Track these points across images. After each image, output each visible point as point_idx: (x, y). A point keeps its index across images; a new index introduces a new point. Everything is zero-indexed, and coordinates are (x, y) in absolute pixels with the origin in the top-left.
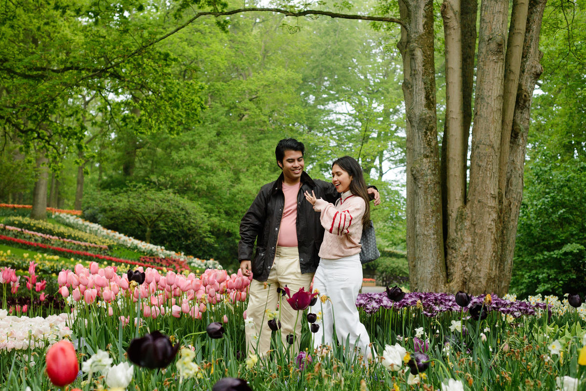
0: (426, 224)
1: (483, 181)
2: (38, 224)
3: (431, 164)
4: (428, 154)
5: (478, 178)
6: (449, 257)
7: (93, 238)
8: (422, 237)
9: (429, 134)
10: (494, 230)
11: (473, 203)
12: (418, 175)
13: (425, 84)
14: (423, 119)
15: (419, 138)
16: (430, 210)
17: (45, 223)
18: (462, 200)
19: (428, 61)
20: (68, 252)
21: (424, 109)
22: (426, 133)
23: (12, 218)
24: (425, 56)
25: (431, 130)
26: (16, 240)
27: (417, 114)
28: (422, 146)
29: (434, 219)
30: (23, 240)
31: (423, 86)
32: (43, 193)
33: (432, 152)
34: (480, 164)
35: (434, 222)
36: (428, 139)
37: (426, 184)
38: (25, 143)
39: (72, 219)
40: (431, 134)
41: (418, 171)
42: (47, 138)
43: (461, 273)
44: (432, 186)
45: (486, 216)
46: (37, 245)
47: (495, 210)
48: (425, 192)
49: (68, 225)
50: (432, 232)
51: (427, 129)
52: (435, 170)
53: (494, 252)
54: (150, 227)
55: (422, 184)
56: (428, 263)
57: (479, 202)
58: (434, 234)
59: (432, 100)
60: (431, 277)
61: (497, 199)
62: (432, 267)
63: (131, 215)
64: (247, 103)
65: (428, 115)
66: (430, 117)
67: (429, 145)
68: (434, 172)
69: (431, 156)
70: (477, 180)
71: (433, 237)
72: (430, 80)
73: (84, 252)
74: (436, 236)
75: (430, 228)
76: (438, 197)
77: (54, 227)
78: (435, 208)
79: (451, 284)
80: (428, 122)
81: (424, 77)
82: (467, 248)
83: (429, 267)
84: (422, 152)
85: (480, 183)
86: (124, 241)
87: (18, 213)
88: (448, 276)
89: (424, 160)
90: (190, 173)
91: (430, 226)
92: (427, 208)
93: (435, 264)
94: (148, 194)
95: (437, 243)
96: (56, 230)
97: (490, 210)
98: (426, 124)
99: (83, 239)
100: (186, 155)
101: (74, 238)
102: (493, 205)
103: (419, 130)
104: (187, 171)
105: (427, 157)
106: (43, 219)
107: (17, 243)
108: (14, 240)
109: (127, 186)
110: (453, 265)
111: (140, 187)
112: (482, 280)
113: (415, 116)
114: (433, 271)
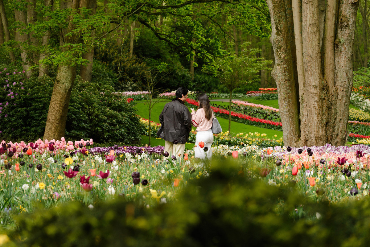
3: (282, 69)
4: (279, 63)
9: (279, 51)
10: (317, 108)
12: (274, 76)
13: (275, 20)
14: (275, 42)
16: (283, 98)
19: (276, 6)
21: (275, 35)
22: (277, 51)
24: (274, 3)
25: (280, 48)
27: (273, 39)
28: (276, 59)
29: (286, 102)
31: (274, 22)
33: (282, 62)
34: (305, 67)
35: (286, 104)
36: (279, 54)
37: (279, 82)
41: (274, 74)
44: (283, 82)
45: (311, 99)
47: (317, 95)
48: (279, 87)
51: (277, 48)
52: (284, 72)
53: (318, 121)
56: (285, 130)
57: (307, 90)
58: (286, 112)
59: (280, 29)
60: (287, 138)
61: (318, 89)
62: (287, 132)
66: (278, 40)
67: (280, 57)
68: (284, 74)
69: (281, 64)
71: (286, 114)
72: (278, 18)
74: (288, 113)
76: (289, 89)
78: (286, 96)
79: (299, 142)
80: (277, 44)
81: (274, 16)
82: (306, 119)
84: (276, 62)
88: (299, 136)
89: (277, 67)
91: (284, 107)
92: (281, 96)
93: (289, 130)
95: (290, 117)
97: (313, 95)
102: (315, 92)
105: (279, 65)
112: (313, 138)
113: (272, 41)
114: (288, 135)
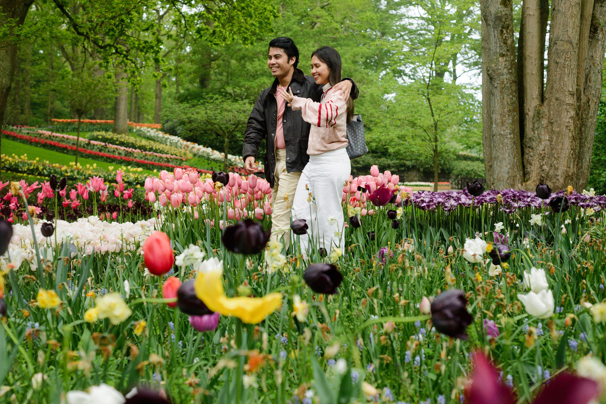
0: (503, 123)
1: (561, 79)
2: (121, 138)
3: (507, 63)
4: (504, 53)
5: (556, 76)
6: (526, 156)
7: (173, 150)
8: (498, 137)
9: (505, 32)
10: (572, 128)
11: (550, 101)
12: (493, 74)
14: (499, 17)
15: (495, 37)
16: (506, 110)
17: (127, 137)
18: (539, 98)
20: (150, 164)
21: (500, 6)
22: (502, 31)
23: (96, 133)
25: (508, 28)
26: (101, 154)
27: (493, 12)
28: (498, 45)
29: (511, 118)
30: (107, 154)
32: (123, 107)
33: (508, 50)
34: (558, 60)
35: (510, 121)
36: (504, 37)
37: (503, 84)
38: (104, 58)
39: (152, 133)
40: (507, 32)
41: (494, 71)
42: (124, 53)
43: (538, 171)
44: (508, 85)
45: (564, 114)
46: (121, 159)
47: (573, 107)
48: (501, 92)
49: (149, 138)
50: (508, 131)
51: (503, 27)
52: (511, 69)
53: (572, 149)
54: (228, 138)
55: (498, 83)
56: (504, 163)
57: (557, 99)
58: (510, 134)
60: (507, 176)
61: (575, 96)
62: (509, 166)
63: (209, 126)
64: (319, 11)
65: (504, 13)
66: (506, 14)
67: (505, 43)
68: (510, 71)
69: (507, 55)
70: (554, 78)
71: (509, 136)
73: (166, 164)
74: (512, 136)
75: (507, 128)
76: (515, 96)
77: (136, 141)
78: (511, 108)
79: (528, 183)
80: (504, 20)
82: (545, 147)
83: (506, 166)
84: (498, 51)
85: (558, 80)
86: (204, 152)
87: (101, 128)
88: (525, 176)
89: (501, 59)
90: (264, 83)
91: (507, 125)
92: (503, 108)
93: (511, 163)
94: (225, 105)
95: (514, 142)
96: (138, 144)
97: (568, 107)
98: (502, 21)
99: (164, 151)
100: (260, 65)
101: (156, 151)
102: (571, 102)
103: (494, 28)
104: (262, 81)
105: (503, 55)
106: (125, 134)
107: (102, 157)
108: (99, 154)
109: (203, 98)
110: (531, 164)
111: (217, 99)
112: (559, 178)
113: (491, 15)
114: (510, 170)
